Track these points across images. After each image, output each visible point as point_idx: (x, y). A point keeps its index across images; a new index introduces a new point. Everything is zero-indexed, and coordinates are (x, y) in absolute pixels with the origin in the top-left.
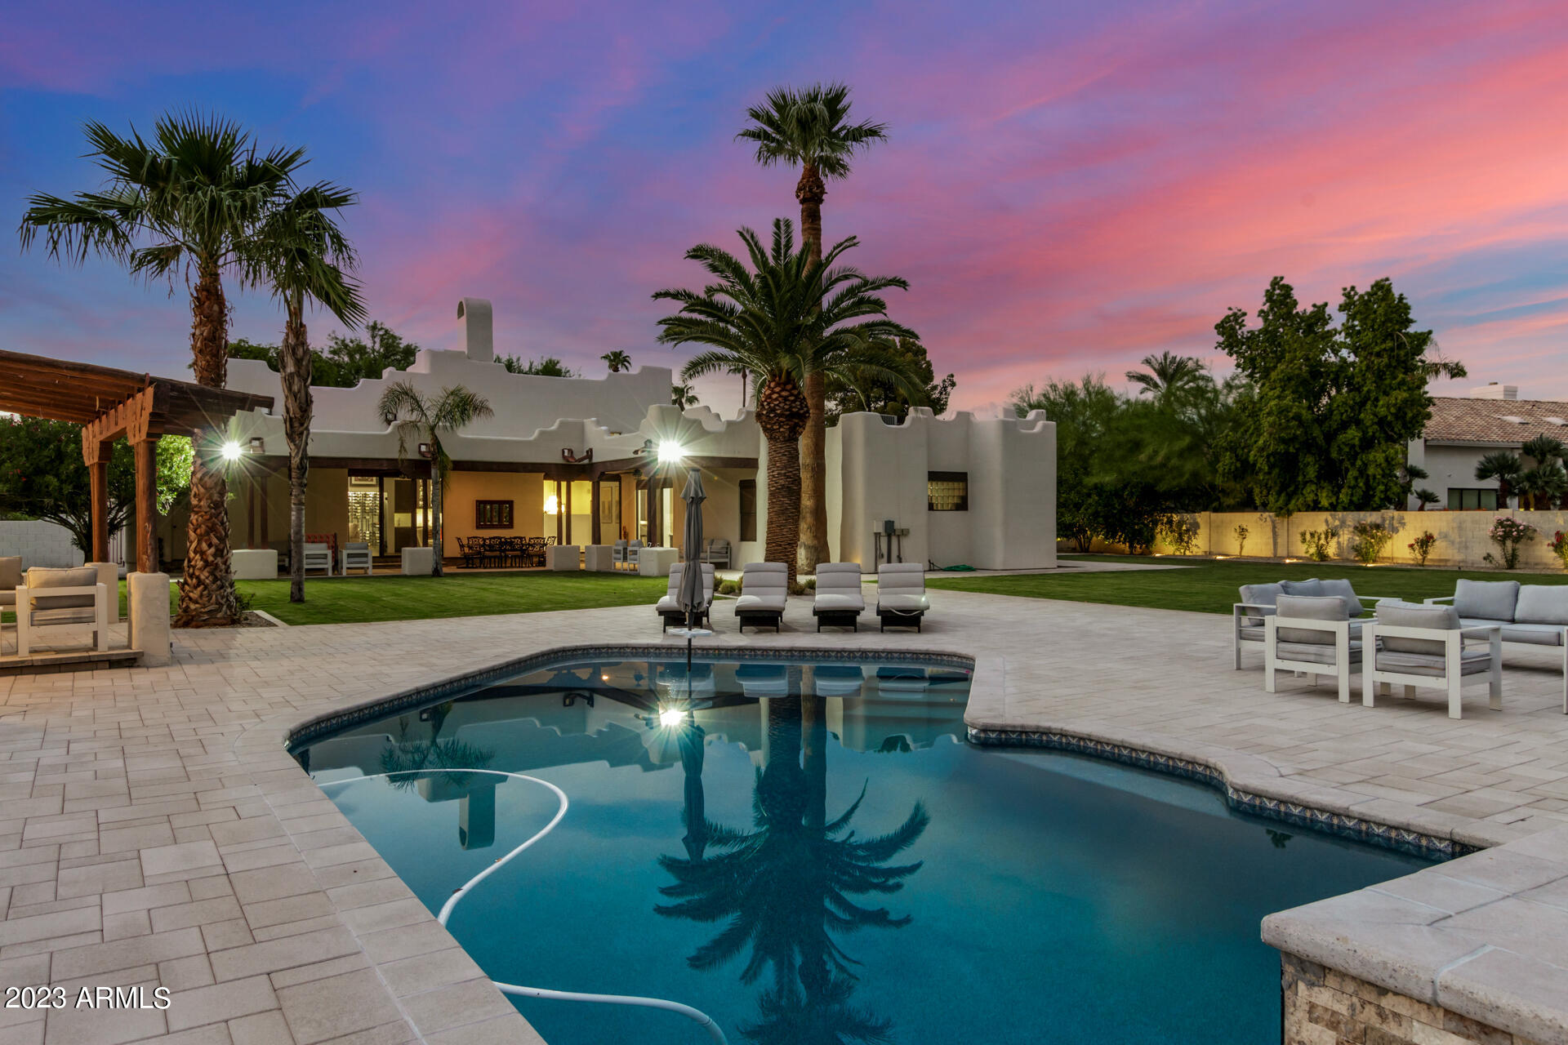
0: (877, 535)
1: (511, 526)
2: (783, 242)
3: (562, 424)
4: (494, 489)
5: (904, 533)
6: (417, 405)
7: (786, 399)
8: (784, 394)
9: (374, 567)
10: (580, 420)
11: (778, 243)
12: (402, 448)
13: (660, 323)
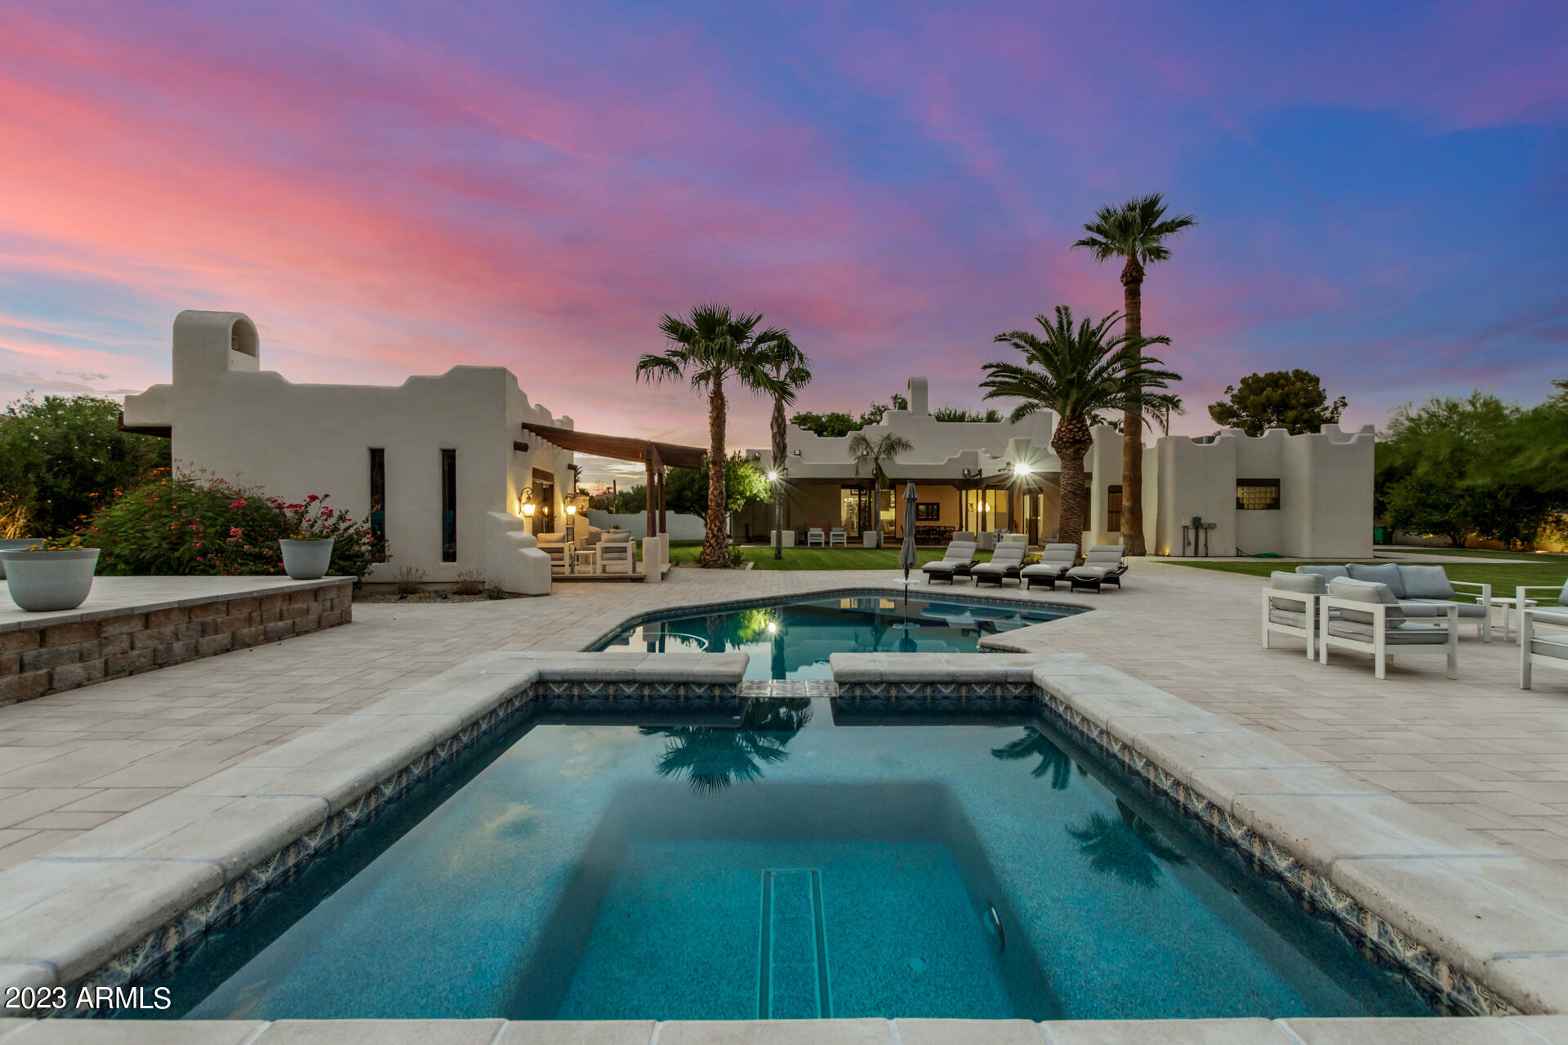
0: (1185, 528)
1: (938, 519)
2: (1065, 322)
3: (963, 454)
4: (925, 497)
5: (1212, 527)
6: (868, 445)
7: (1071, 430)
8: (1070, 427)
9: (848, 543)
10: (976, 450)
11: (1061, 323)
12: (857, 472)
13: (981, 385)
